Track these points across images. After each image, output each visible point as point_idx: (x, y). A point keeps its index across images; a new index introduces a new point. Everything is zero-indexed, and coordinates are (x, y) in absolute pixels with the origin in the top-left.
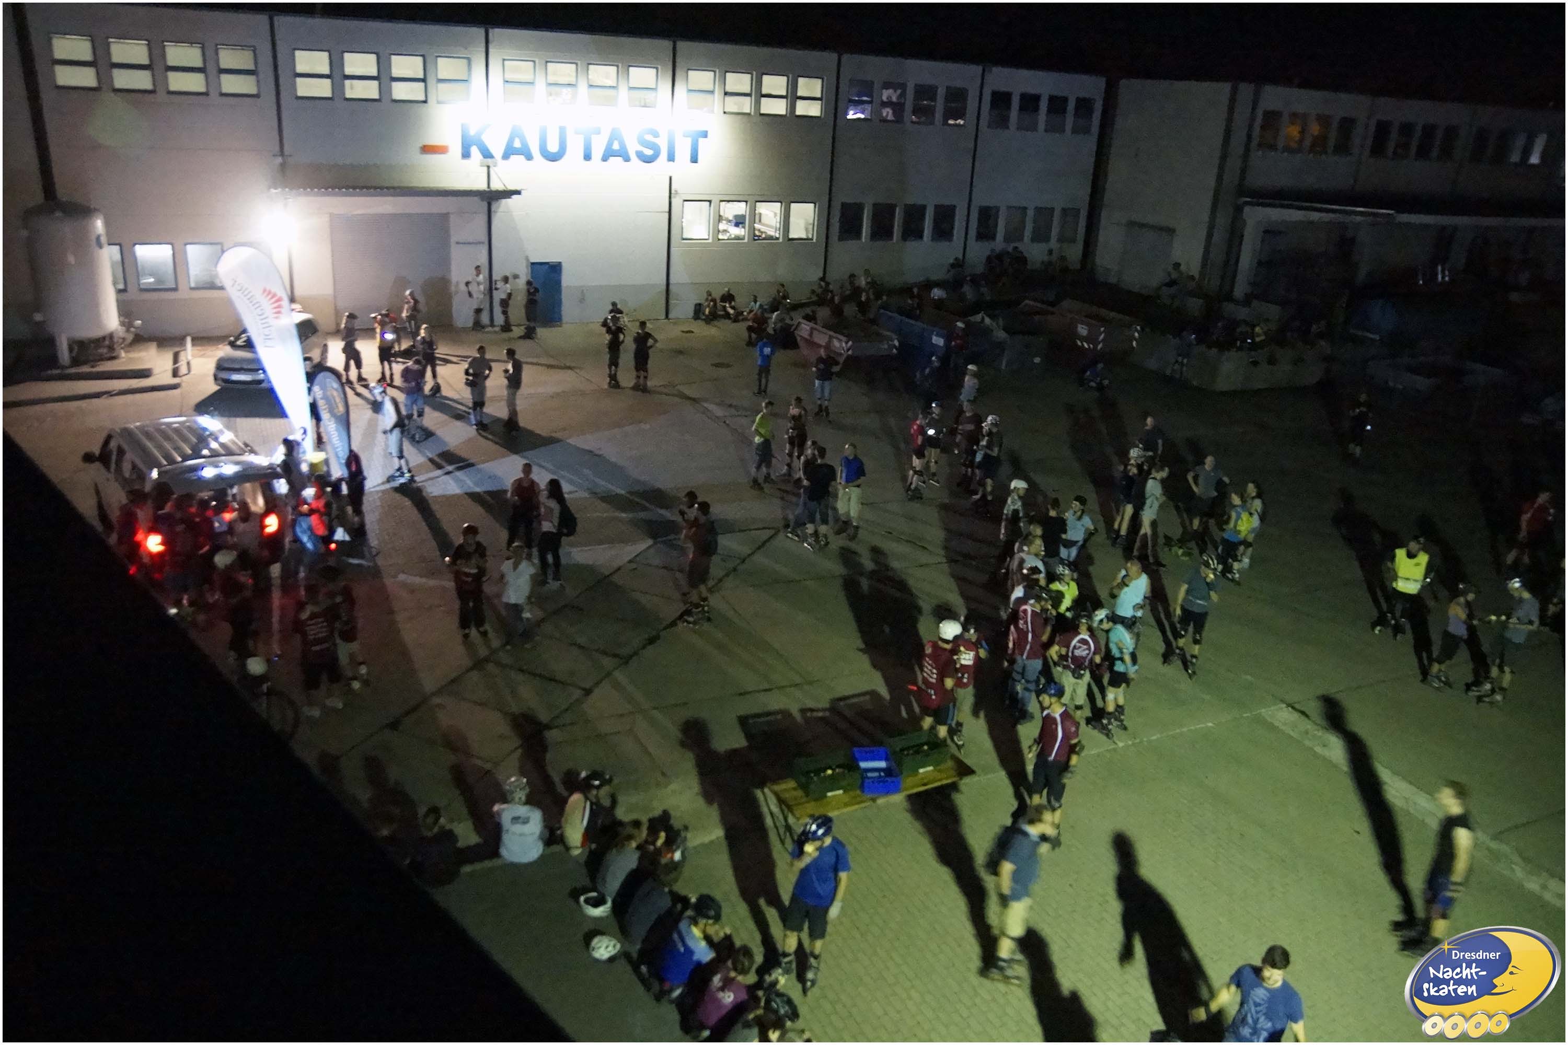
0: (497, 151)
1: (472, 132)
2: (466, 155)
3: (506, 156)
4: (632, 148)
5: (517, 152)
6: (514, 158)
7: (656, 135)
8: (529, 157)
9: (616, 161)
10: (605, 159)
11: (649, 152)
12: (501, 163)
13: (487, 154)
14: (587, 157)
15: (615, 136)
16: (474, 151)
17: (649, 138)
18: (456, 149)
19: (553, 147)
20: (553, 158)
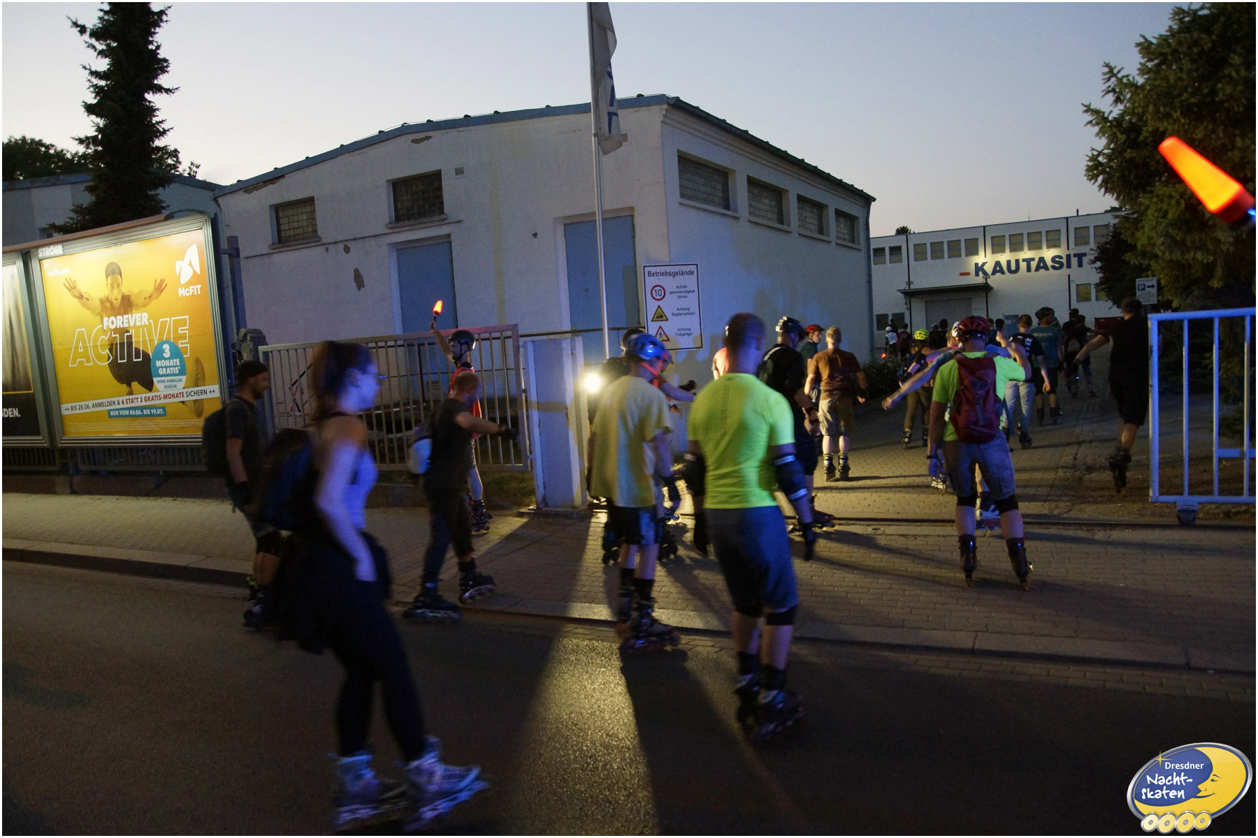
0: (990, 272)
1: (980, 265)
2: (977, 275)
3: (993, 274)
4: (1049, 263)
5: (999, 271)
6: (997, 274)
7: (1061, 258)
8: (1003, 273)
9: (1042, 271)
10: (1037, 270)
11: (1057, 265)
12: (992, 277)
13: (985, 273)
14: (1029, 269)
15: (1042, 260)
16: (980, 273)
17: (1057, 259)
18: (973, 273)
20: (1014, 272)
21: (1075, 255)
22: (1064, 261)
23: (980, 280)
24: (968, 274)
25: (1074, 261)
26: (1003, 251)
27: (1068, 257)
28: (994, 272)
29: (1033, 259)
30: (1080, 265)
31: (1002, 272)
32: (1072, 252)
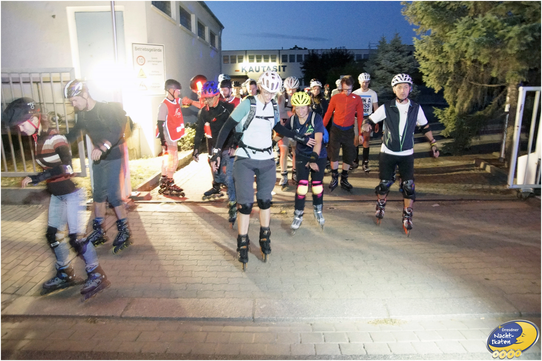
0: (248, 71)
1: (243, 68)
2: (242, 72)
3: (249, 72)
4: (272, 69)
5: (251, 71)
6: (251, 72)
7: (276, 67)
11: (275, 70)
12: (249, 73)
13: (246, 71)
14: (264, 71)
15: (269, 67)
16: (244, 71)
17: (275, 67)
18: (241, 70)
19: (257, 70)
20: (258, 71)
21: (282, 66)
22: (278, 68)
23: (243, 74)
24: (238, 71)
25: (282, 69)
26: (253, 61)
27: (279, 66)
28: (250, 71)
29: (265, 67)
30: (284, 70)
31: (252, 71)
32: (281, 65)
